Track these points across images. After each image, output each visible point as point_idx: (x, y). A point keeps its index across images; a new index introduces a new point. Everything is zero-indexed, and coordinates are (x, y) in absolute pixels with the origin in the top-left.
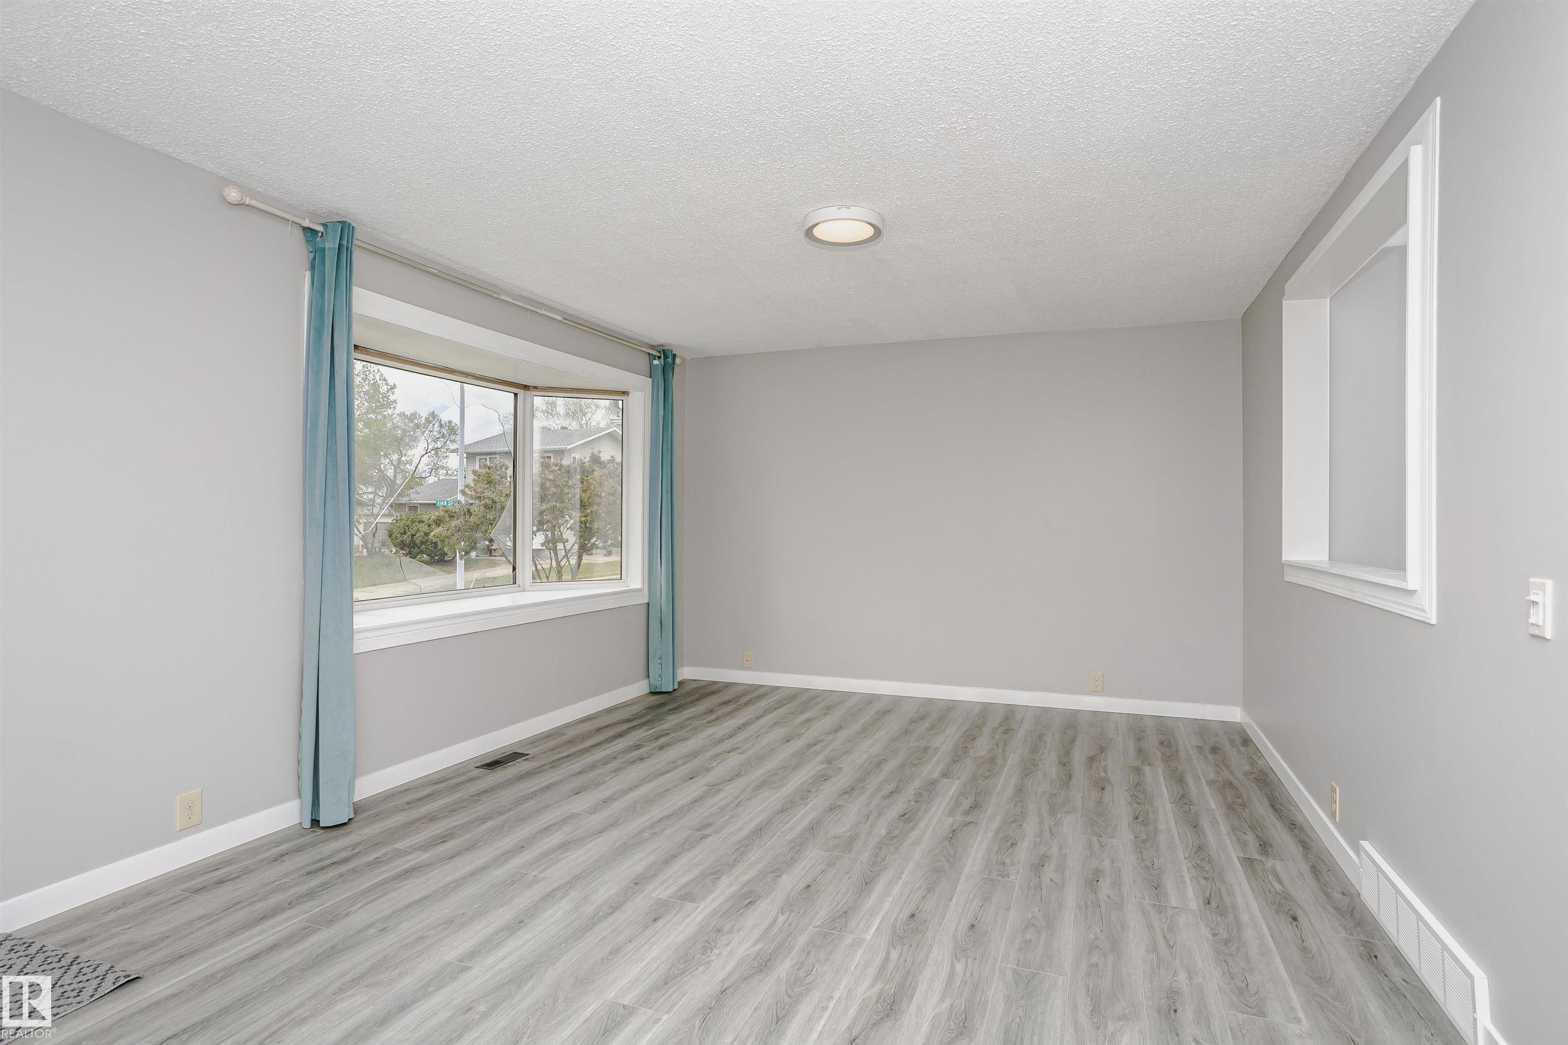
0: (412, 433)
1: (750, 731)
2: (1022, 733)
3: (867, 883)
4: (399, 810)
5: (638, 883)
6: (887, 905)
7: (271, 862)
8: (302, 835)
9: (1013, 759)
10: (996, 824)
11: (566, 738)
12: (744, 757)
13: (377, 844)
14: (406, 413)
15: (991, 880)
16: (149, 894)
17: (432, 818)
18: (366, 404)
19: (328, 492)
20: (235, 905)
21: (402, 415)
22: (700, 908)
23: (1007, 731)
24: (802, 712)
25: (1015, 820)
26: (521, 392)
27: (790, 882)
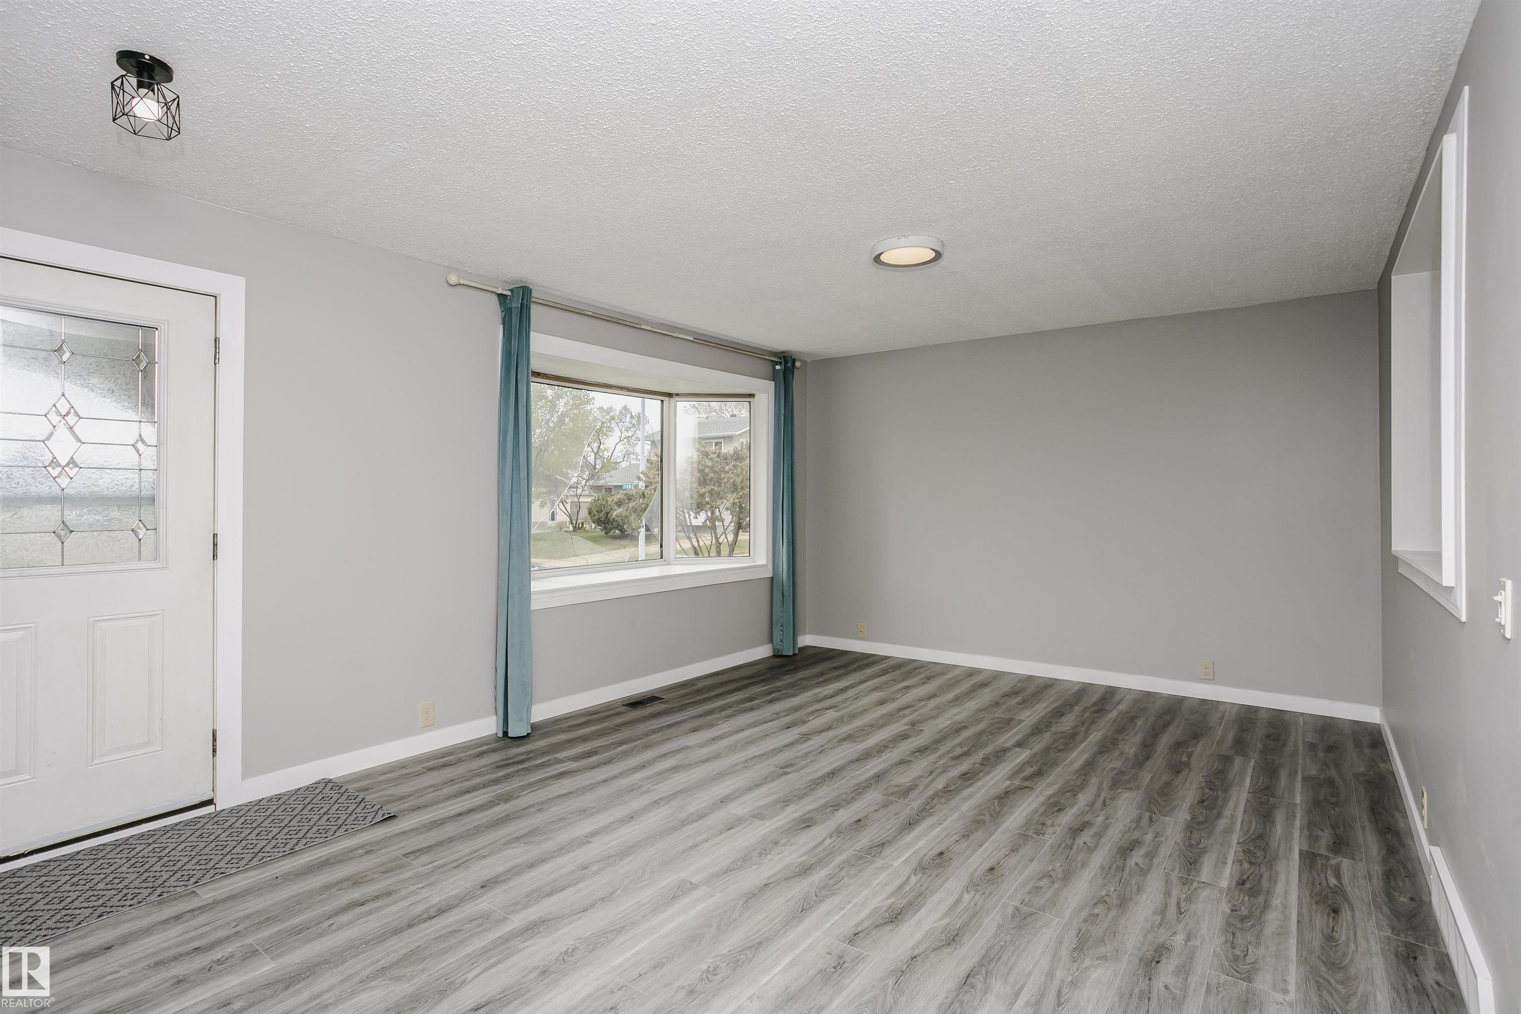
0: (609, 424)
1: (850, 693)
2: (1114, 714)
3: (911, 824)
4: (563, 731)
5: (724, 801)
6: (921, 843)
7: (475, 757)
8: (497, 741)
9: (1095, 736)
10: (1050, 791)
11: (695, 688)
12: (839, 714)
13: (544, 753)
14: (604, 408)
15: (1025, 835)
16: (404, 767)
17: (585, 739)
18: (571, 402)
19: (514, 489)
20: (451, 781)
21: (601, 409)
22: (766, 825)
23: (1098, 711)
24: (902, 681)
25: (1071, 790)
26: (666, 399)
27: (845, 816)
